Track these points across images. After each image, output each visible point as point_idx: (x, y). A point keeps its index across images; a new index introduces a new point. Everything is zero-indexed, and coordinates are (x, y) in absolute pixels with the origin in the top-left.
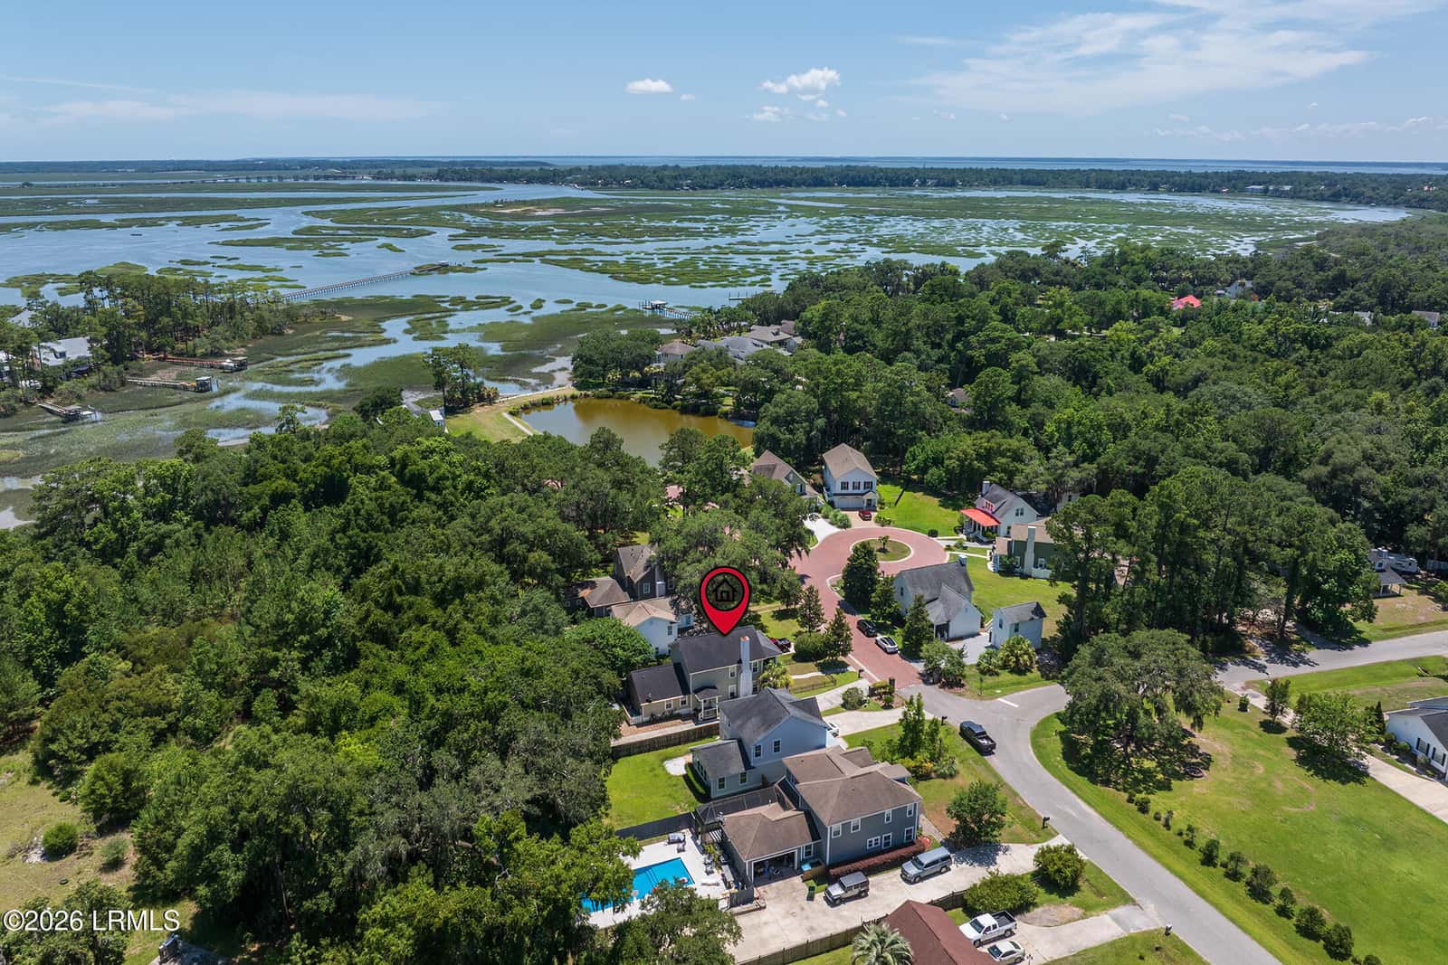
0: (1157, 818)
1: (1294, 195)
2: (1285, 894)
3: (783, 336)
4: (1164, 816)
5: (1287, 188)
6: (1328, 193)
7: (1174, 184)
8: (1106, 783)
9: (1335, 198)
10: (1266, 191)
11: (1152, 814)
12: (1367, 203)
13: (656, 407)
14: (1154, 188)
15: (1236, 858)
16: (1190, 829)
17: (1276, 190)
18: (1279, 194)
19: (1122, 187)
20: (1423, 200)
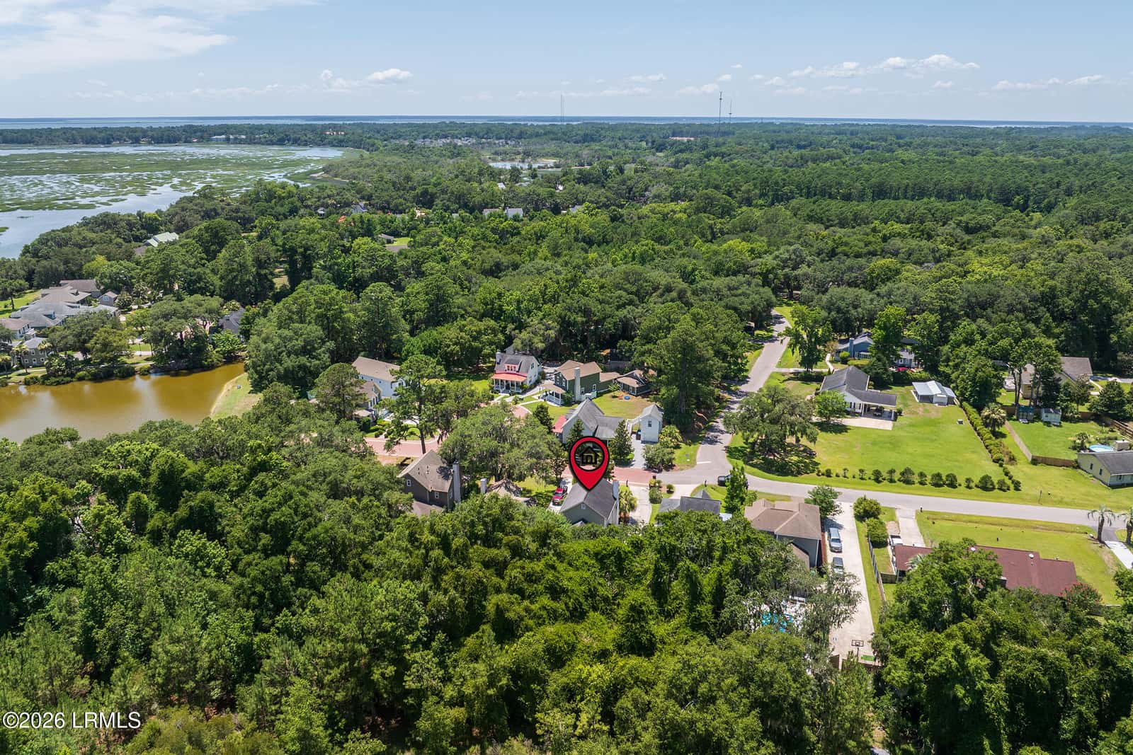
0: (837, 476)
1: (251, 141)
2: (922, 475)
3: (83, 295)
4: (841, 472)
5: (244, 137)
6: (275, 139)
7: (153, 138)
8: (799, 473)
9: (281, 142)
10: (228, 140)
11: (834, 475)
12: (306, 145)
13: (58, 383)
14: (136, 141)
15: (892, 472)
16: (861, 471)
17: (236, 138)
18: (238, 142)
19: (107, 142)
20: (341, 141)
